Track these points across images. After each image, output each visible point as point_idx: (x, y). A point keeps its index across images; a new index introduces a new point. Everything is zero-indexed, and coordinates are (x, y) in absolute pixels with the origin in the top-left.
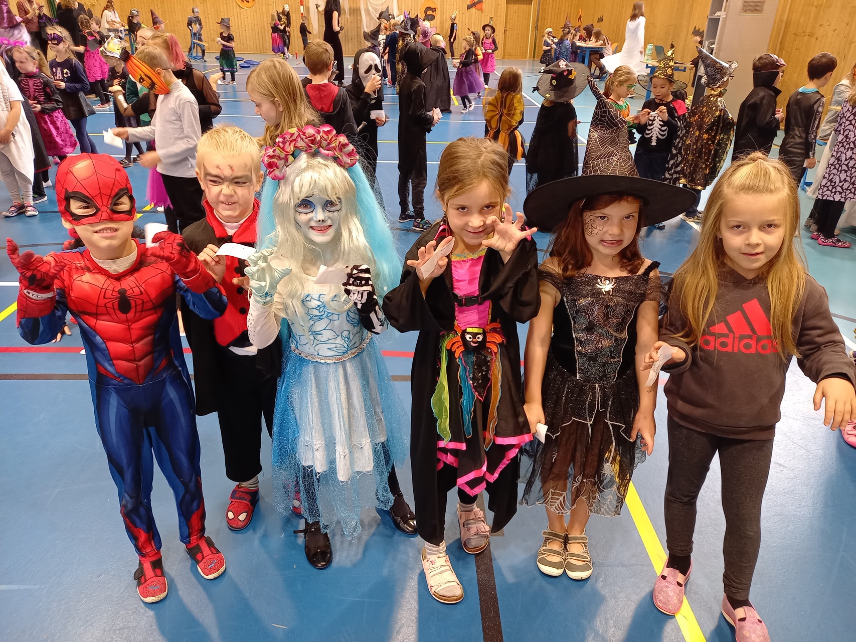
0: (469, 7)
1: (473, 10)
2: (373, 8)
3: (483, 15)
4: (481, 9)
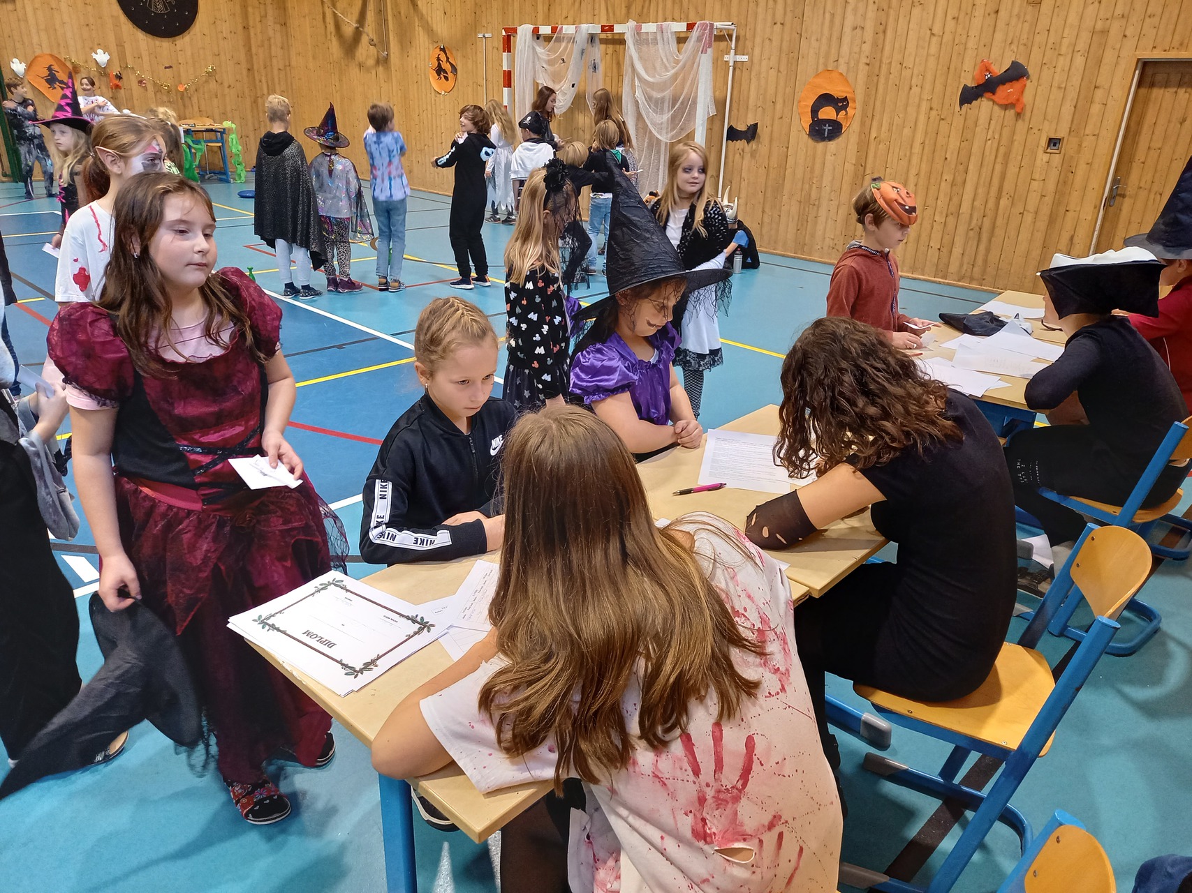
1: (984, 106)
3: (1021, 126)
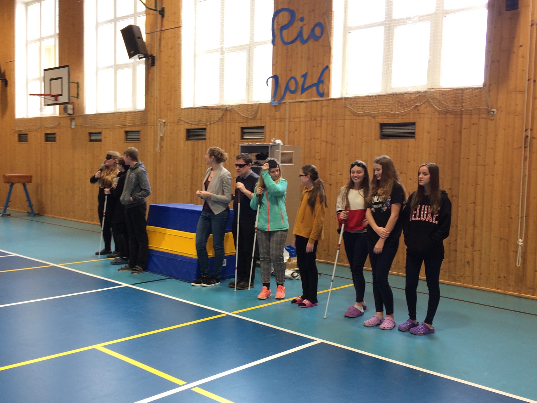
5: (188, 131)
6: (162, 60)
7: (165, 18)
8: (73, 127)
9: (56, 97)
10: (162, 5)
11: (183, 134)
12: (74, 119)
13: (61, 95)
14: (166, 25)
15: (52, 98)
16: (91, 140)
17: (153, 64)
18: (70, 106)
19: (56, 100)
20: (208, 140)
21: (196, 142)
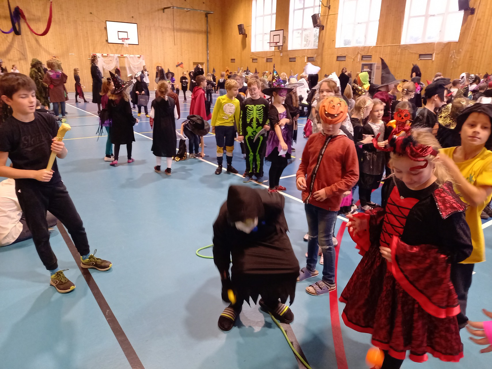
0: (177, 66)
1: (179, 67)
2: (133, 67)
3: (183, 69)
4: (182, 67)
5: (338, 57)
6: (328, 28)
7: (330, 10)
8: (281, 55)
9: (276, 43)
10: (329, 4)
11: (335, 58)
12: (282, 52)
13: (279, 42)
14: (331, 13)
15: (275, 44)
16: (290, 61)
17: (323, 29)
18: (281, 47)
19: (276, 44)
20: (346, 61)
21: (341, 62)
